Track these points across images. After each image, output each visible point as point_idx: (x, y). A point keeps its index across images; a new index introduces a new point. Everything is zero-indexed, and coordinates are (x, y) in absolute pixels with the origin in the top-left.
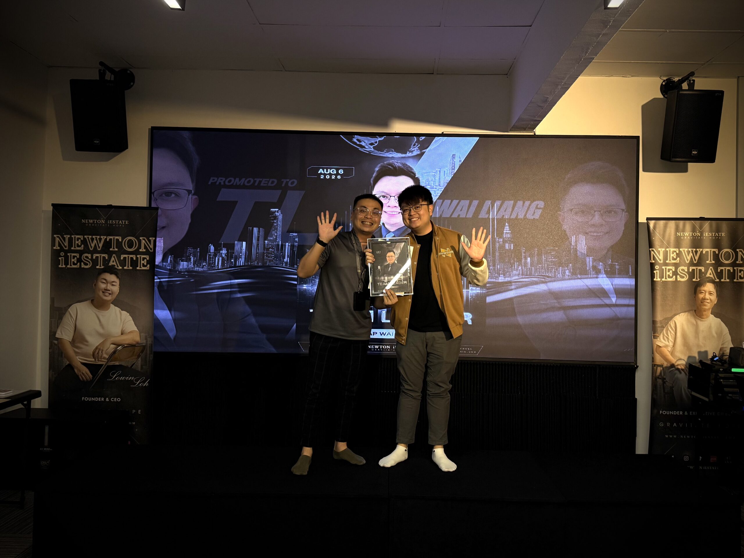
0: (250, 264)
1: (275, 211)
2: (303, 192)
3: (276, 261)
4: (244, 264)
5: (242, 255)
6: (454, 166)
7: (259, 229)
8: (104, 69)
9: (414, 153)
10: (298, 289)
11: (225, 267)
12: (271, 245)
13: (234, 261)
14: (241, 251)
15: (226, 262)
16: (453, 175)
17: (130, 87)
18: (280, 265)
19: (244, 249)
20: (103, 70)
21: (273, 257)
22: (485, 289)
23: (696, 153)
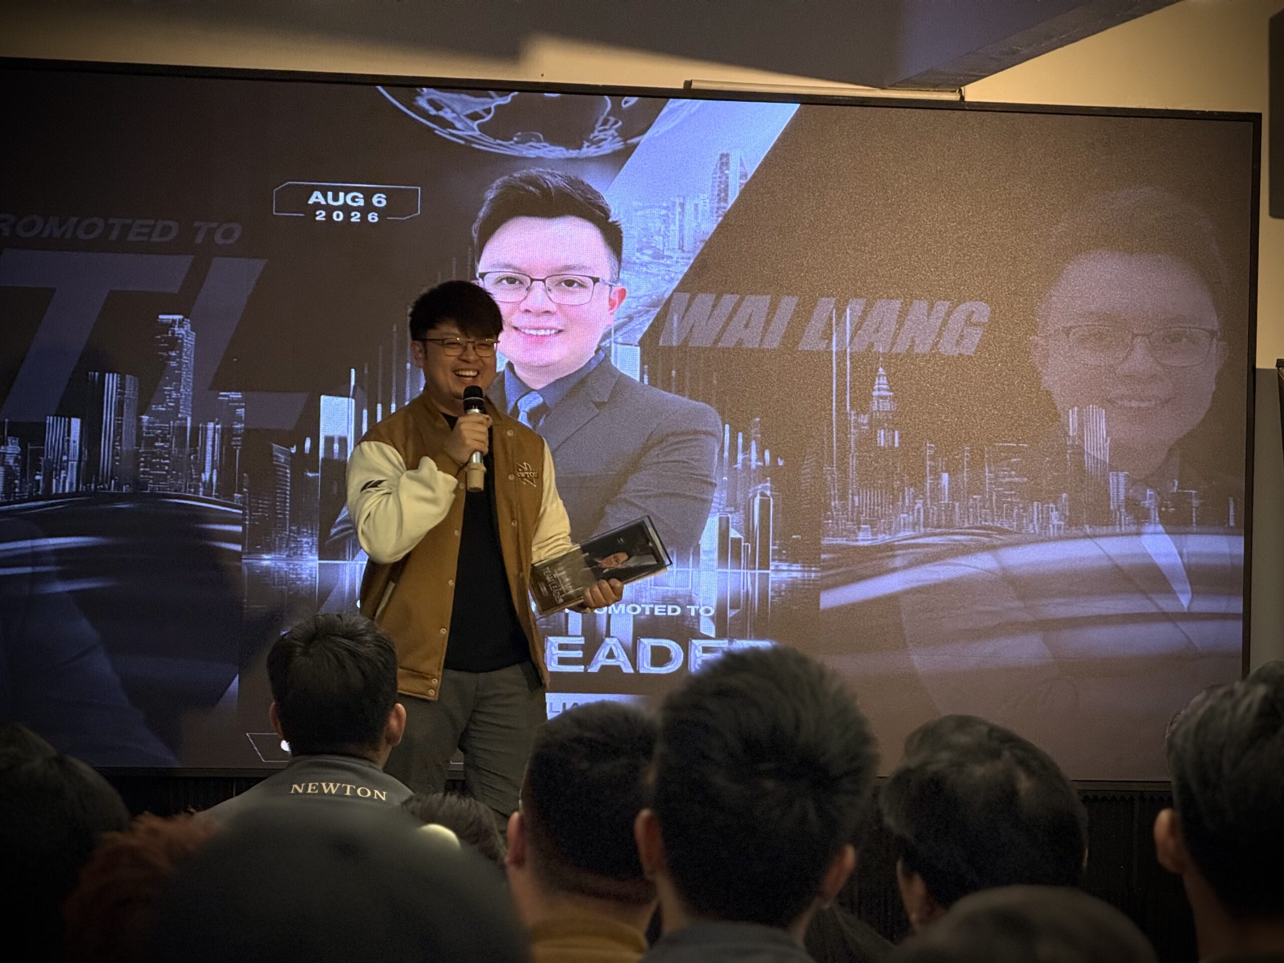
0: (93, 487)
1: (174, 321)
2: (259, 265)
3: (176, 480)
4: (75, 485)
5: (68, 461)
6: (726, 190)
7: (123, 379)
9: (605, 147)
10: (245, 568)
11: (15, 496)
12: (160, 428)
13: (44, 479)
14: (66, 447)
15: (17, 481)
16: (720, 219)
18: (190, 492)
19: (74, 442)
21: (167, 468)
22: (815, 567)
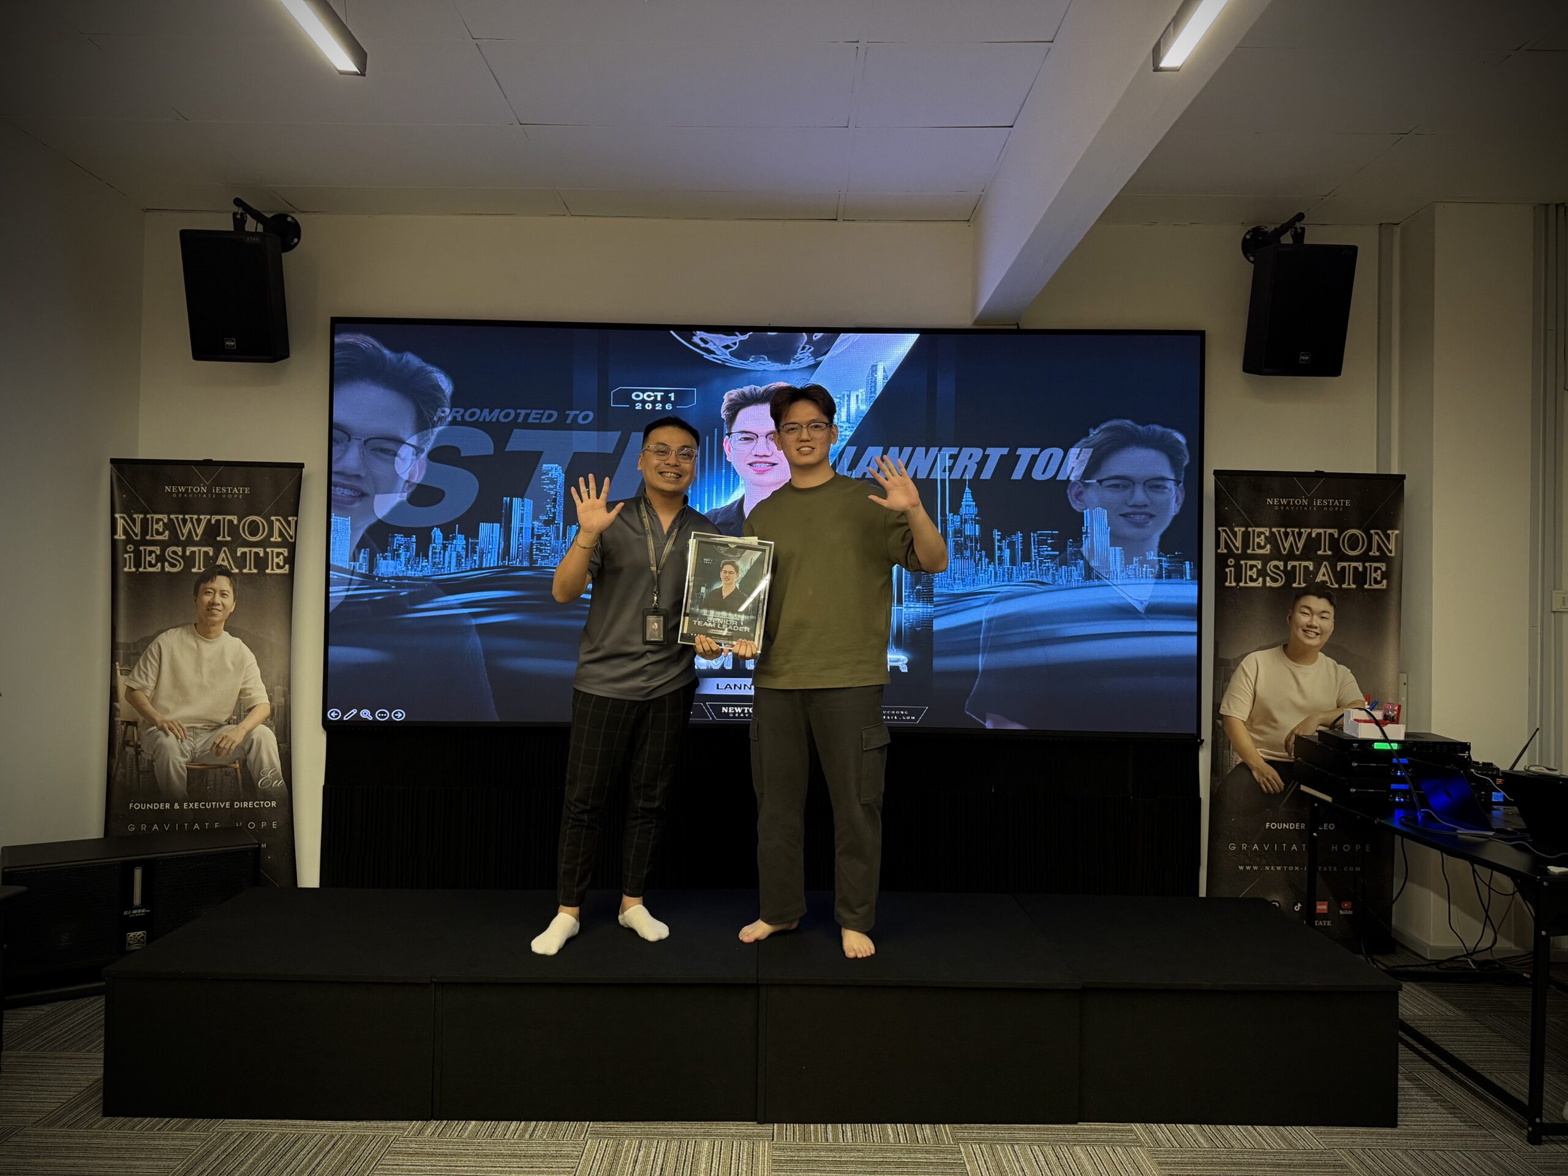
8: (243, 212)
17: (290, 247)
20: (242, 214)
23: (1307, 358)
